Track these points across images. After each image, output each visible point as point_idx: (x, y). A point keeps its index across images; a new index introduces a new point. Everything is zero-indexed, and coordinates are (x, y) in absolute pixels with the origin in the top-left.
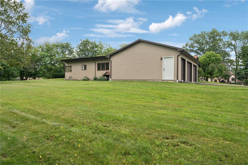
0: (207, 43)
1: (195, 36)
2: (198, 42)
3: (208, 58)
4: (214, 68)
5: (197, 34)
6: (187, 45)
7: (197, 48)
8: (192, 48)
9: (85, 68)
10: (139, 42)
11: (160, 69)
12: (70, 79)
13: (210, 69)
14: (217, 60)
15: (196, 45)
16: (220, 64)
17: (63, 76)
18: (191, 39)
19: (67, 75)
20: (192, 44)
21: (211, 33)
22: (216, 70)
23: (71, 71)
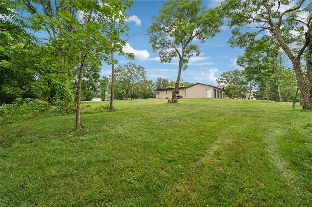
0: (231, 77)
1: (224, 73)
2: (225, 77)
3: (230, 87)
4: (233, 92)
5: (225, 72)
6: (219, 79)
7: (225, 80)
8: (222, 80)
9: (167, 93)
10: (198, 83)
11: (206, 94)
12: (159, 98)
13: (230, 93)
14: (234, 88)
15: (224, 78)
16: (236, 90)
17: (155, 98)
18: (221, 75)
19: (157, 97)
20: (222, 78)
21: (234, 71)
22: (234, 93)
23: (159, 94)
